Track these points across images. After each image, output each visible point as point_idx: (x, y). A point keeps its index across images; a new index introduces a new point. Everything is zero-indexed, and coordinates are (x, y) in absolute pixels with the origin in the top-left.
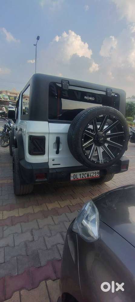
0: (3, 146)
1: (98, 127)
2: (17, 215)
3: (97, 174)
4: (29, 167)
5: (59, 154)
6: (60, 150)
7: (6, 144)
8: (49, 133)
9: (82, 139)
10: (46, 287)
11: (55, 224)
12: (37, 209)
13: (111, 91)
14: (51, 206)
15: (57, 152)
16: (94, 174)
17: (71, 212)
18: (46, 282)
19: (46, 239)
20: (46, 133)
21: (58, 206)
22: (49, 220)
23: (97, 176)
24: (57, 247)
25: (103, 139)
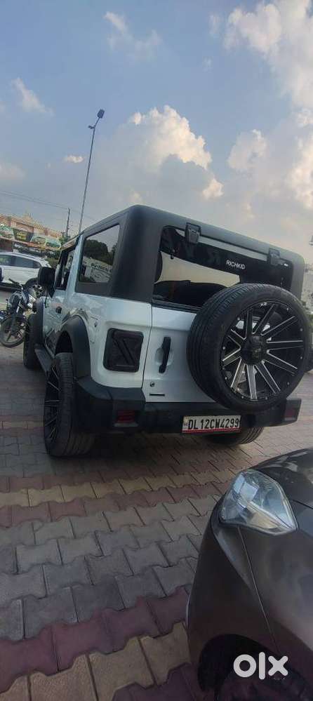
0: (6, 344)
1: (254, 325)
2: (59, 500)
3: (235, 424)
4: (104, 396)
5: (165, 373)
6: (168, 364)
7: (13, 340)
8: (151, 328)
9: (222, 347)
10: (140, 649)
11: (144, 524)
12: (101, 490)
13: (278, 255)
14: (130, 487)
15: (162, 369)
16: (229, 422)
17: (176, 503)
18: (139, 641)
19: (129, 553)
20: (146, 327)
21: (146, 487)
22: (129, 515)
23: (234, 427)
24: (154, 572)
25: (260, 350)
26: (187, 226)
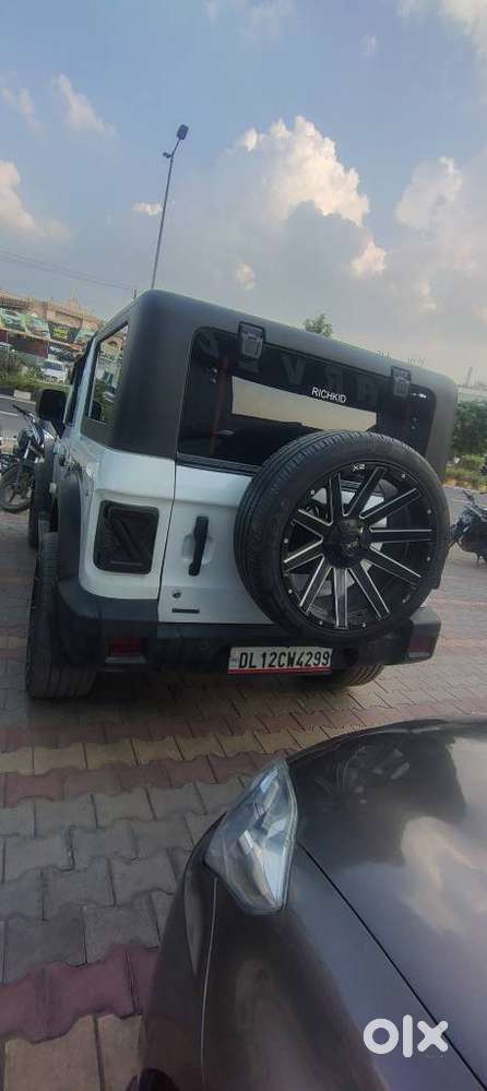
0: (6, 507)
1: (347, 496)
2: (25, 771)
3: (322, 660)
4: (88, 612)
5: (199, 576)
6: (204, 561)
7: (18, 501)
8: (174, 501)
9: (284, 538)
10: (93, 1036)
11: (155, 818)
12: (98, 757)
13: (410, 379)
14: (147, 752)
15: (194, 570)
16: (314, 658)
17: (217, 782)
18: (95, 1021)
19: (119, 867)
20: (164, 500)
21: (174, 754)
22: (134, 802)
23: (321, 665)
24: (150, 901)
25: (355, 543)
26: (240, 328)
